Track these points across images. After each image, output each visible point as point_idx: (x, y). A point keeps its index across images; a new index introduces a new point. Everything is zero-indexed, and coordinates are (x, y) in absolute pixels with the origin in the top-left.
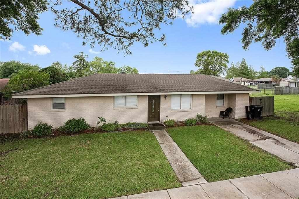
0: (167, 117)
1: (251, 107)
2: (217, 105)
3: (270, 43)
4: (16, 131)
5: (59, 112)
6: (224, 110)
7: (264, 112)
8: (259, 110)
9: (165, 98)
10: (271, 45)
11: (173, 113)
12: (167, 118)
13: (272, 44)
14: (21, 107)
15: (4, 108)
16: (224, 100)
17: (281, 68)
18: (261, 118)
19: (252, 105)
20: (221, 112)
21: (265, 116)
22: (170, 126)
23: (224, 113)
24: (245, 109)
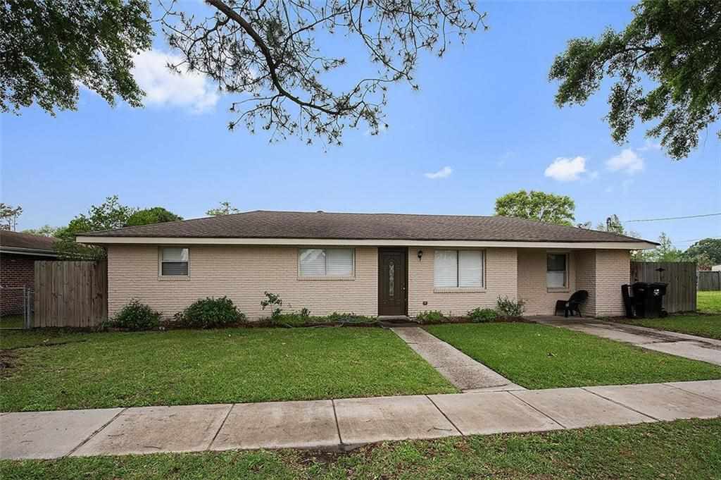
0: (425, 303)
1: (636, 287)
2: (549, 286)
3: (684, 140)
4: (83, 321)
5: (176, 283)
6: (566, 297)
7: (672, 302)
8: (657, 292)
9: (420, 257)
10: (687, 144)
11: (438, 295)
12: (425, 306)
13: (689, 141)
14: (95, 266)
15: (59, 268)
16: (565, 274)
17: (715, 241)
18: (664, 315)
19: (640, 281)
20: (558, 301)
21: (674, 311)
22: (432, 323)
23: (567, 305)
24: (620, 293)
